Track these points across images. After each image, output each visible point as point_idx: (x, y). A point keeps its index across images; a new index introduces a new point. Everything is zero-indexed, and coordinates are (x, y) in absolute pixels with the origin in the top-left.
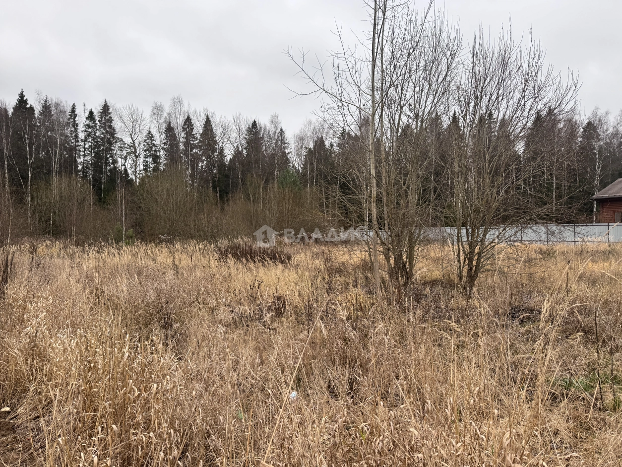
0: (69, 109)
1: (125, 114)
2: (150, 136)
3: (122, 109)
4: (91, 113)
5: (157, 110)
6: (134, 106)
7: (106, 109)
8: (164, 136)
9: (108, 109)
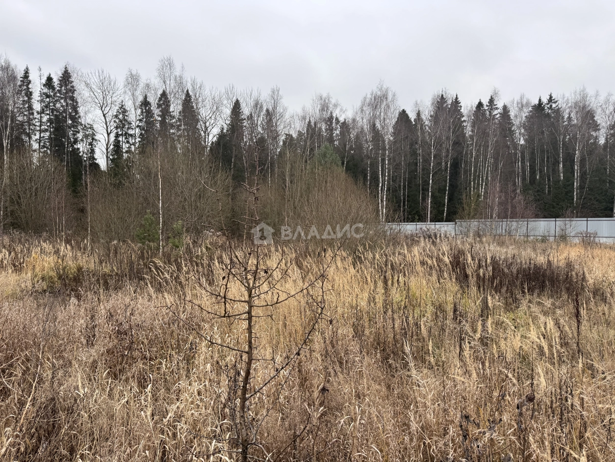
0: (20, 74)
1: (94, 81)
2: (123, 110)
4: (49, 79)
5: (133, 80)
6: (105, 72)
7: (66, 77)
8: (139, 111)
9: (70, 77)
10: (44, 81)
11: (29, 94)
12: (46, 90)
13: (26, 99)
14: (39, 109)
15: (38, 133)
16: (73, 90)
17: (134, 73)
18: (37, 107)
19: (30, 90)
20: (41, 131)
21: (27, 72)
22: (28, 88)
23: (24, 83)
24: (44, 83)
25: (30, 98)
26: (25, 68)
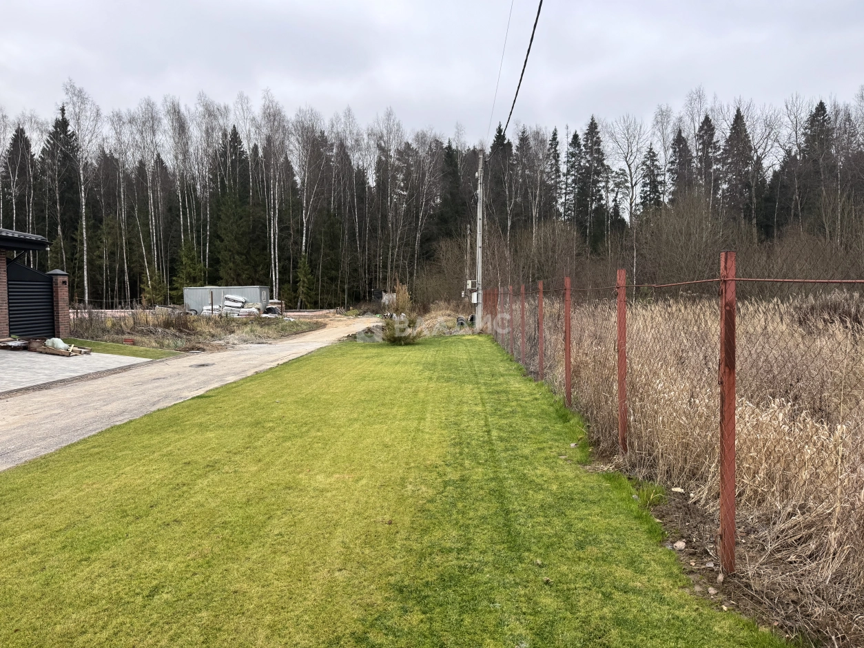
0: (549, 137)
1: (619, 130)
2: (652, 155)
3: (615, 124)
4: (576, 137)
5: (663, 116)
6: (630, 117)
7: (593, 127)
8: (671, 151)
9: (596, 128)
10: (570, 140)
11: (557, 156)
12: (571, 150)
13: (553, 161)
14: (565, 171)
15: (563, 196)
16: (598, 142)
17: (664, 108)
18: (563, 168)
19: (558, 152)
20: (566, 194)
21: (555, 134)
22: (556, 151)
23: (552, 145)
24: (570, 142)
25: (557, 161)
26: (552, 130)
